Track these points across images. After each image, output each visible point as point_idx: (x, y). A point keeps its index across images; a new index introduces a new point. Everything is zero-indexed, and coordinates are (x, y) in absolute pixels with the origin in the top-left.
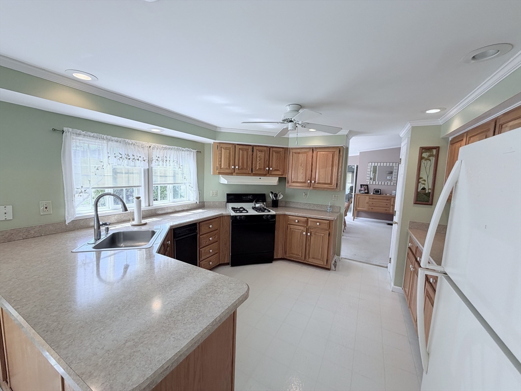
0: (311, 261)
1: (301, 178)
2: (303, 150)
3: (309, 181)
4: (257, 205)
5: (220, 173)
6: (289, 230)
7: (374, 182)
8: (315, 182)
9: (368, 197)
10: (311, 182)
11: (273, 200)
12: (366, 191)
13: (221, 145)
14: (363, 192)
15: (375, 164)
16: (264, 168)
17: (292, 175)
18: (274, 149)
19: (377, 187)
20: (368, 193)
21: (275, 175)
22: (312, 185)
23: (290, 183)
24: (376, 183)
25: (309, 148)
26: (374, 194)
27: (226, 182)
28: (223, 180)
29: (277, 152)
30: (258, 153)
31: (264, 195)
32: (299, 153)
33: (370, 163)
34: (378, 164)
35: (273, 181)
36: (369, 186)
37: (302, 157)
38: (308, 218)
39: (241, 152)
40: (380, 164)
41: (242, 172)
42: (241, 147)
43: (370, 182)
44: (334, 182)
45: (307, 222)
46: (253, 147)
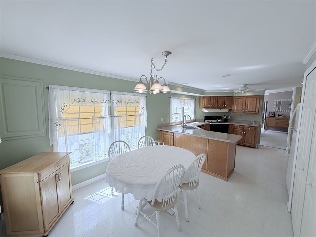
0: (246, 144)
1: (240, 109)
2: (241, 97)
3: (244, 110)
4: (219, 121)
5: (204, 108)
6: (234, 131)
7: (279, 110)
8: (247, 111)
9: (274, 119)
10: (245, 111)
11: (225, 119)
12: (273, 115)
13: (205, 97)
14: (271, 116)
15: (279, 100)
16: (223, 105)
17: (235, 108)
18: (227, 97)
19: (281, 113)
20: (274, 116)
21: (227, 108)
22: (245, 112)
23: (234, 112)
24: (280, 111)
25: (244, 96)
26: (278, 117)
27: (207, 111)
28: (205, 110)
29: (228, 98)
30: (220, 99)
31: (221, 116)
32: (239, 98)
33: (276, 100)
34: (281, 100)
35: (226, 110)
36: (275, 113)
37: (240, 100)
38: (244, 126)
39: (213, 99)
40: (283, 100)
41: (213, 107)
42: (213, 97)
43: (276, 110)
44: (257, 110)
45: (244, 128)
46: (218, 96)
